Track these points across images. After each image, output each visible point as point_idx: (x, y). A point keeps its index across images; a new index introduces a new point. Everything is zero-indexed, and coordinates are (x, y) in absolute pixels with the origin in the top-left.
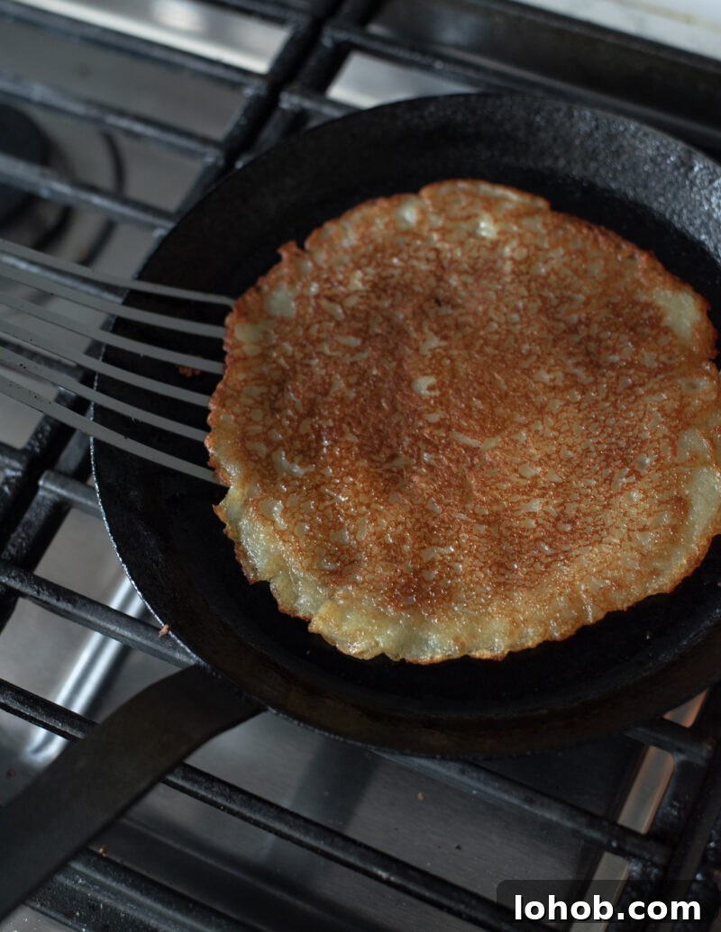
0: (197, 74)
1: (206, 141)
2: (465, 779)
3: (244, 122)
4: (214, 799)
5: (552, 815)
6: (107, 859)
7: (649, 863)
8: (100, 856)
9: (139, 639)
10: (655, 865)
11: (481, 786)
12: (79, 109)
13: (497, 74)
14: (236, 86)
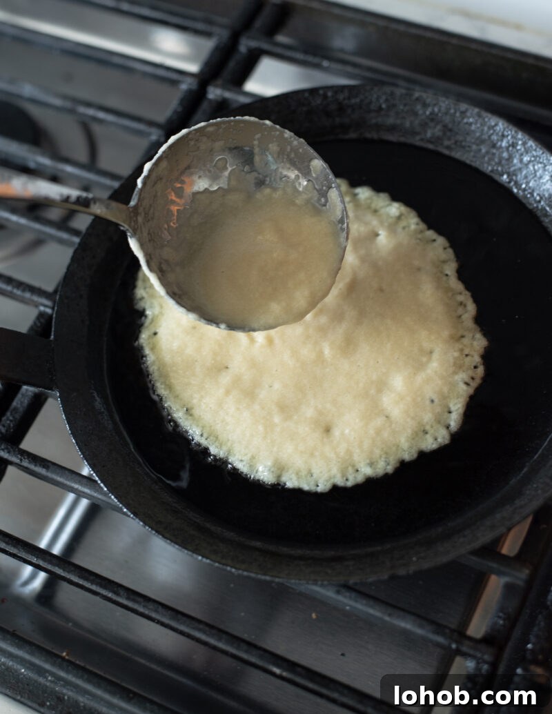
0: (145, 74)
1: (151, 123)
2: (340, 598)
3: (180, 109)
4: (150, 614)
5: (406, 624)
6: (68, 661)
7: (480, 661)
8: (63, 658)
9: (95, 495)
10: (485, 662)
11: (352, 603)
12: (58, 102)
13: (370, 69)
14: (174, 83)
